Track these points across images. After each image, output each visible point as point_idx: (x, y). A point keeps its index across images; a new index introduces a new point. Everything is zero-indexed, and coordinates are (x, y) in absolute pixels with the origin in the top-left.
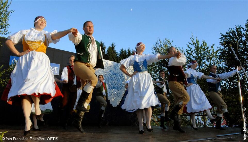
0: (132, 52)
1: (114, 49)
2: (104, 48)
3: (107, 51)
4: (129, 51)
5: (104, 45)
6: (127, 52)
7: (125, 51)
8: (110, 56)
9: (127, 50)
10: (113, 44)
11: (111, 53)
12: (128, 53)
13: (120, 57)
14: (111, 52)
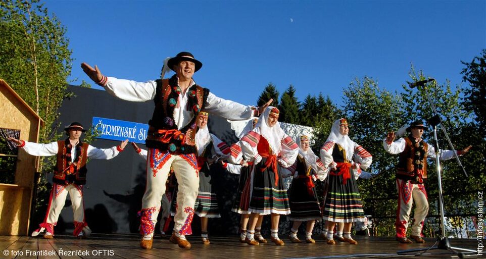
0: (327, 101)
1: (294, 96)
2: (276, 94)
3: (282, 100)
4: (321, 98)
5: (276, 90)
6: (318, 100)
7: (313, 100)
8: (286, 109)
9: (317, 97)
10: (291, 88)
11: (288, 104)
12: (319, 102)
13: (304, 110)
14: (287, 101)
